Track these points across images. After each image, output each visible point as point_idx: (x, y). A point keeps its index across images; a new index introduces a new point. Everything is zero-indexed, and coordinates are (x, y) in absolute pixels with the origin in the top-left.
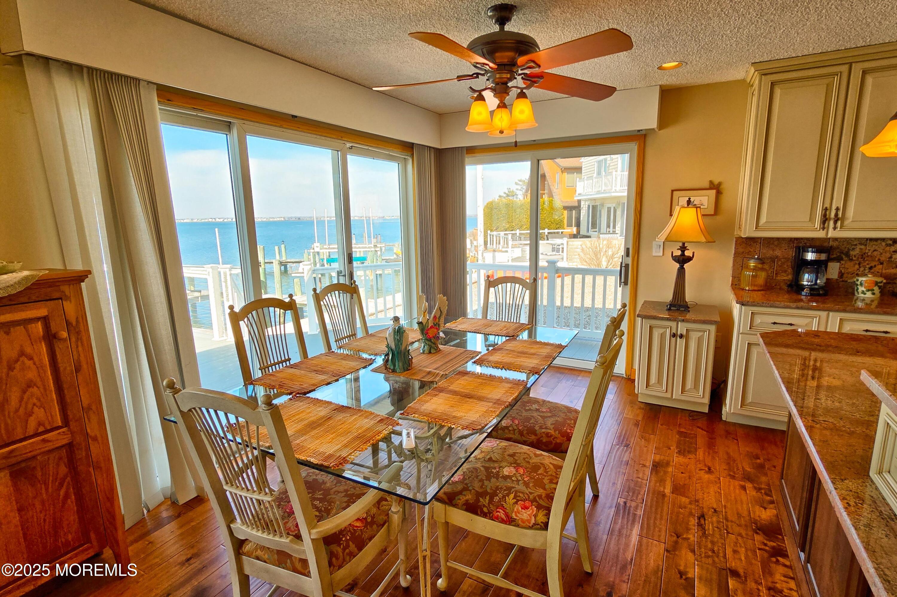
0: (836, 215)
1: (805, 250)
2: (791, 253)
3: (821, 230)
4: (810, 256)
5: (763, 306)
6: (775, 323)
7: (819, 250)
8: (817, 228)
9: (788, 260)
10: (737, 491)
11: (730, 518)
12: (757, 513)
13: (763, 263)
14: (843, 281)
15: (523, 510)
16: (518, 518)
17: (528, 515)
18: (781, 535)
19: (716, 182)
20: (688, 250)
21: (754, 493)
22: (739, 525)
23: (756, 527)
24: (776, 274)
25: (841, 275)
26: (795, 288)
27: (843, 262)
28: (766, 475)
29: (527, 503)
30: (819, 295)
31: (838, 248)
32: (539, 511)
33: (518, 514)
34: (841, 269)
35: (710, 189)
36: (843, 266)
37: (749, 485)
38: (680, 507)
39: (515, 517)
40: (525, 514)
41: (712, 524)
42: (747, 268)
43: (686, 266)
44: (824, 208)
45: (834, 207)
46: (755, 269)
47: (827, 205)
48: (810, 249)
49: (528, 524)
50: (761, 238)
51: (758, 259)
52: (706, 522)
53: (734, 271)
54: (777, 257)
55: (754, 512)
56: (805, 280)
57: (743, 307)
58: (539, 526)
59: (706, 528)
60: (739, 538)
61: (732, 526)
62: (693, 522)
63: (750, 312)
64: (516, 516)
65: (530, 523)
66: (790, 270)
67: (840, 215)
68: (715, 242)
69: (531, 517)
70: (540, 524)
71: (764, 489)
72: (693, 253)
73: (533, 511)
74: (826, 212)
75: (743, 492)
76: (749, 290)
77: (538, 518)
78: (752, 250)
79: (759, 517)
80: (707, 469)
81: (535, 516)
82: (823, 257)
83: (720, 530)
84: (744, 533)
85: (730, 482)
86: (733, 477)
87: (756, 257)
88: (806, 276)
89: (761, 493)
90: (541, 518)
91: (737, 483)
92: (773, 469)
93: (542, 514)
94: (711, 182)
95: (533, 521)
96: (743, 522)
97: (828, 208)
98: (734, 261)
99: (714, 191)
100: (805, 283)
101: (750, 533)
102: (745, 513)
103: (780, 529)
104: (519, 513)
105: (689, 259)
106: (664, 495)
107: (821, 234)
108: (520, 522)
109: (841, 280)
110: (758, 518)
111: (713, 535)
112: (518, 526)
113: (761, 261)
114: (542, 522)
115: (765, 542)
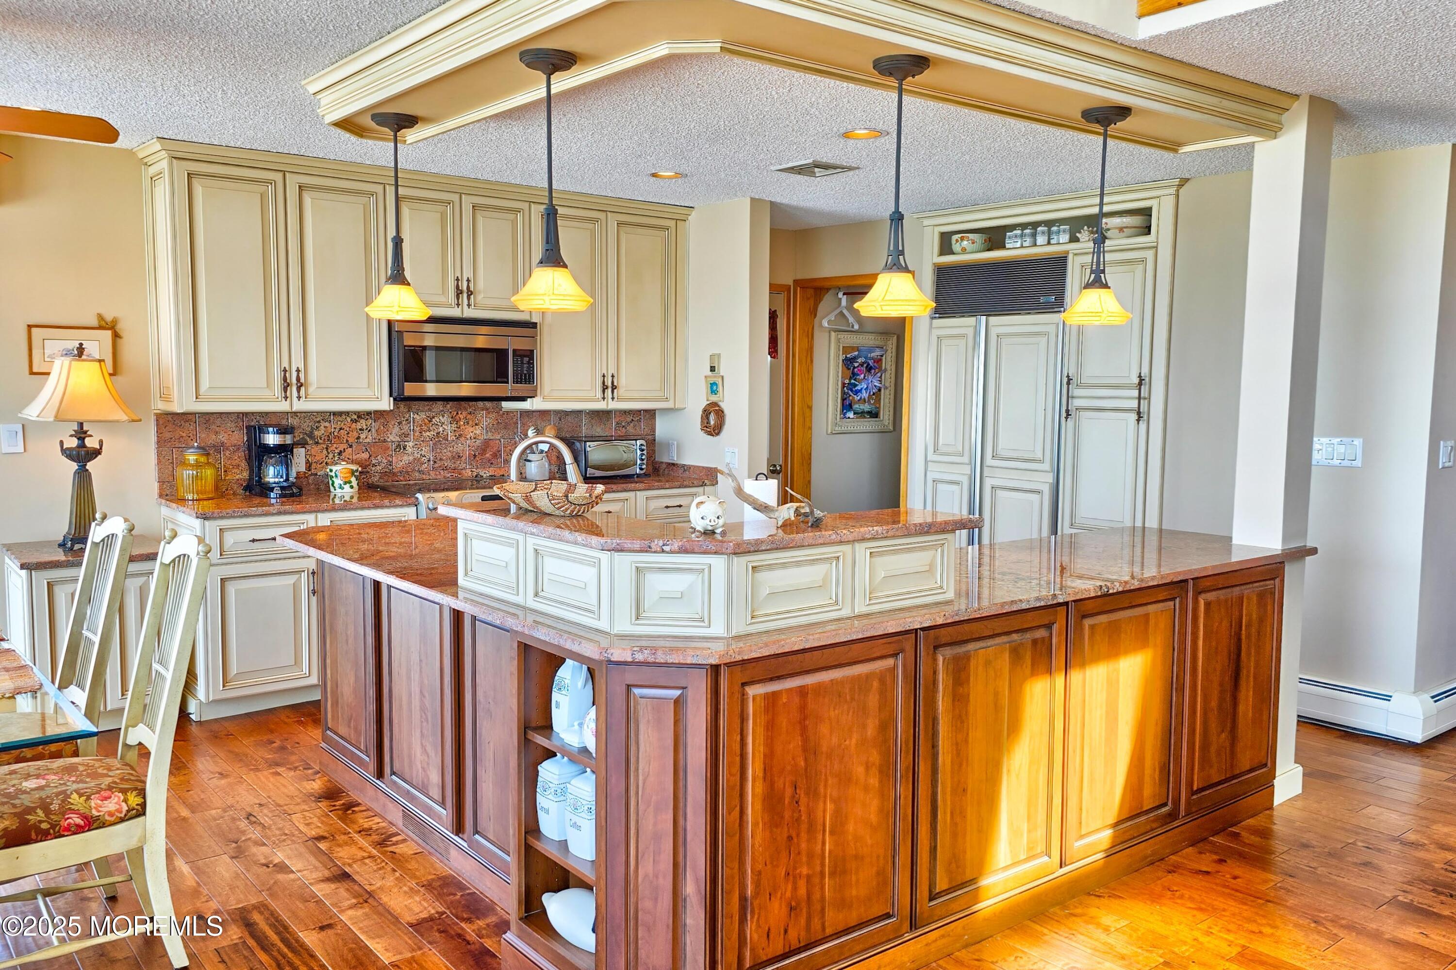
0: (298, 379)
1: (262, 430)
2: (240, 437)
3: (283, 399)
4: (272, 439)
5: (234, 517)
6: (253, 541)
7: (283, 431)
8: (278, 398)
9: (239, 449)
10: (272, 779)
11: (281, 802)
12: (308, 787)
13: (208, 455)
14: (312, 475)
15: (104, 802)
16: (101, 814)
17: (116, 803)
18: (344, 792)
19: (109, 317)
20: (91, 436)
21: (292, 773)
22: (298, 804)
23: (316, 797)
24: (225, 471)
25: (309, 465)
26: (258, 489)
27: (308, 447)
28: (293, 753)
29: (105, 794)
30: (292, 495)
31: (299, 427)
32: (126, 794)
33: (100, 809)
34: (308, 457)
35: (100, 328)
36: (309, 453)
37: (280, 770)
38: (215, 819)
39: (97, 814)
40: (110, 805)
41: (267, 816)
42: (184, 463)
43: (90, 466)
44: (282, 369)
45: (294, 369)
46: (198, 465)
47: (285, 364)
48: (271, 429)
49: (119, 815)
50: (195, 414)
51: (198, 448)
52: (258, 817)
53: (160, 471)
54: (223, 444)
55: (305, 788)
56: (271, 476)
57: (207, 523)
58: (134, 811)
59: (262, 822)
60: (304, 813)
61: (289, 808)
62: (243, 824)
63: (218, 528)
64: (99, 811)
65: (121, 812)
66: (244, 464)
67: (302, 380)
68: (140, 420)
69: (120, 805)
70: (136, 807)
71: (300, 765)
72: (101, 443)
73: (119, 798)
74: (285, 375)
75: (278, 777)
76: (193, 500)
77: (130, 803)
78: (184, 435)
79: (312, 789)
80: (217, 775)
81: (126, 801)
82: (288, 439)
83: (280, 817)
84: (306, 807)
85: (256, 775)
86: (258, 770)
87: (196, 444)
88: (271, 471)
89: (300, 770)
90: (134, 800)
91: (265, 773)
92: (297, 745)
93: (133, 796)
94: (100, 317)
95: (125, 808)
96: (299, 800)
97: (287, 369)
98: (159, 454)
99: (109, 333)
100: (272, 480)
101: (313, 805)
102: (297, 793)
103: (340, 789)
104: (101, 807)
105: (97, 453)
106: (184, 819)
107: (283, 406)
108: (107, 818)
109: (310, 473)
110: (312, 791)
111: (275, 824)
112: (103, 825)
113: (204, 450)
114: (137, 805)
115: (332, 804)
